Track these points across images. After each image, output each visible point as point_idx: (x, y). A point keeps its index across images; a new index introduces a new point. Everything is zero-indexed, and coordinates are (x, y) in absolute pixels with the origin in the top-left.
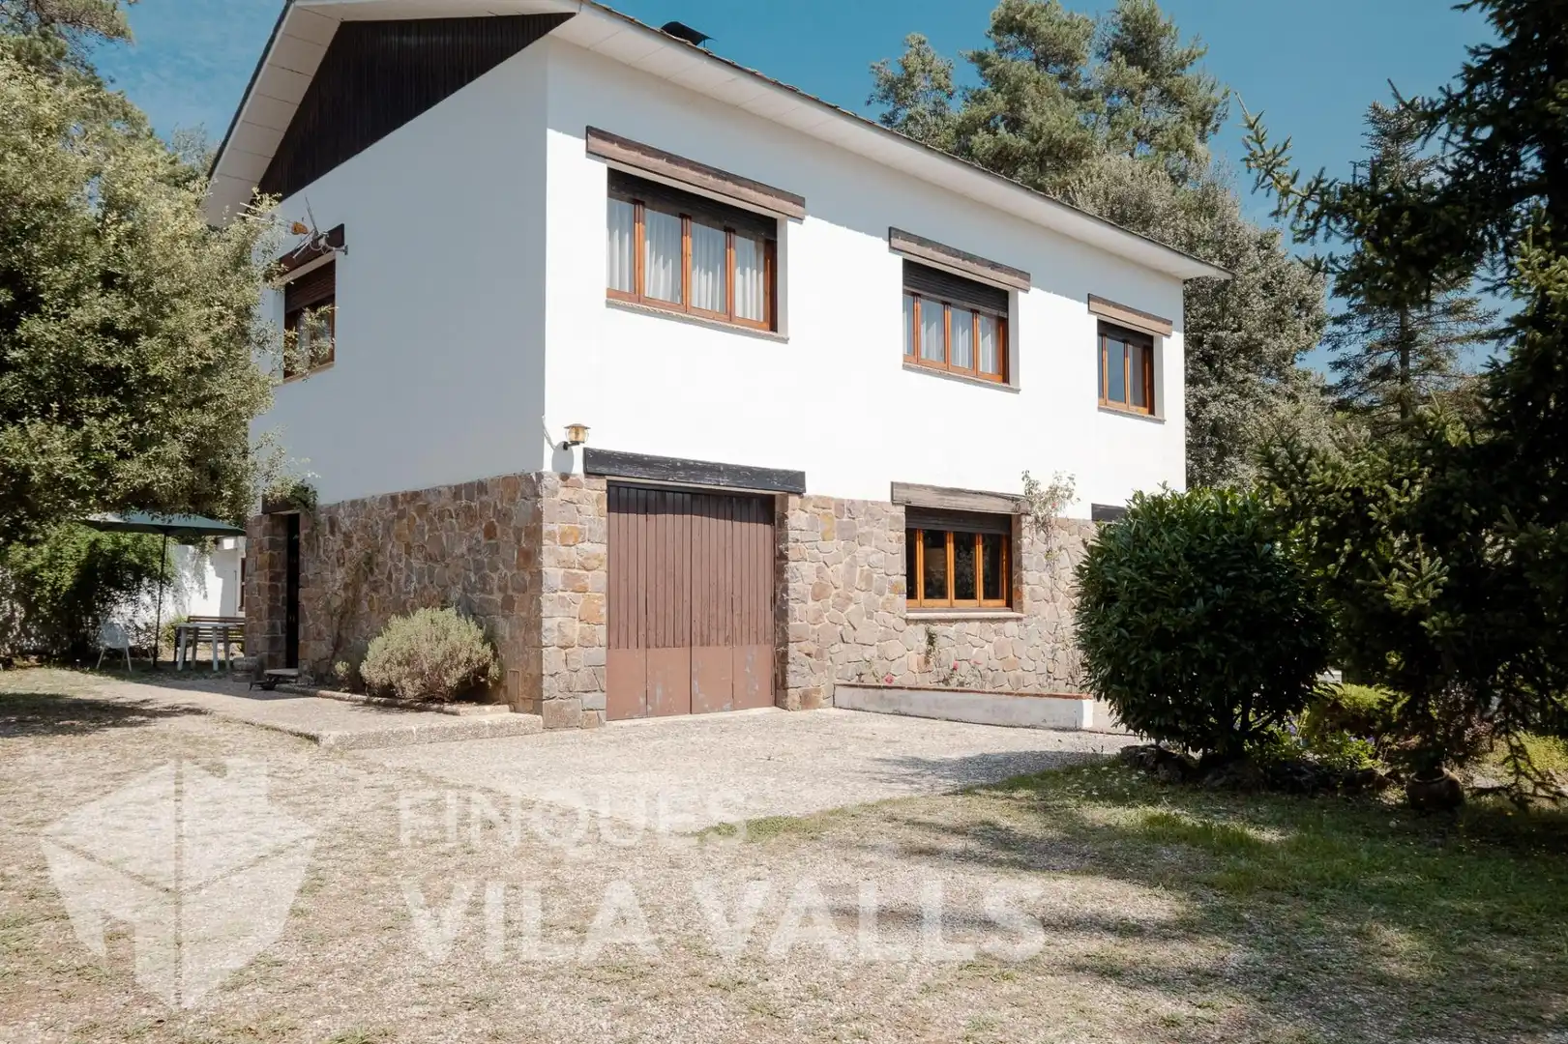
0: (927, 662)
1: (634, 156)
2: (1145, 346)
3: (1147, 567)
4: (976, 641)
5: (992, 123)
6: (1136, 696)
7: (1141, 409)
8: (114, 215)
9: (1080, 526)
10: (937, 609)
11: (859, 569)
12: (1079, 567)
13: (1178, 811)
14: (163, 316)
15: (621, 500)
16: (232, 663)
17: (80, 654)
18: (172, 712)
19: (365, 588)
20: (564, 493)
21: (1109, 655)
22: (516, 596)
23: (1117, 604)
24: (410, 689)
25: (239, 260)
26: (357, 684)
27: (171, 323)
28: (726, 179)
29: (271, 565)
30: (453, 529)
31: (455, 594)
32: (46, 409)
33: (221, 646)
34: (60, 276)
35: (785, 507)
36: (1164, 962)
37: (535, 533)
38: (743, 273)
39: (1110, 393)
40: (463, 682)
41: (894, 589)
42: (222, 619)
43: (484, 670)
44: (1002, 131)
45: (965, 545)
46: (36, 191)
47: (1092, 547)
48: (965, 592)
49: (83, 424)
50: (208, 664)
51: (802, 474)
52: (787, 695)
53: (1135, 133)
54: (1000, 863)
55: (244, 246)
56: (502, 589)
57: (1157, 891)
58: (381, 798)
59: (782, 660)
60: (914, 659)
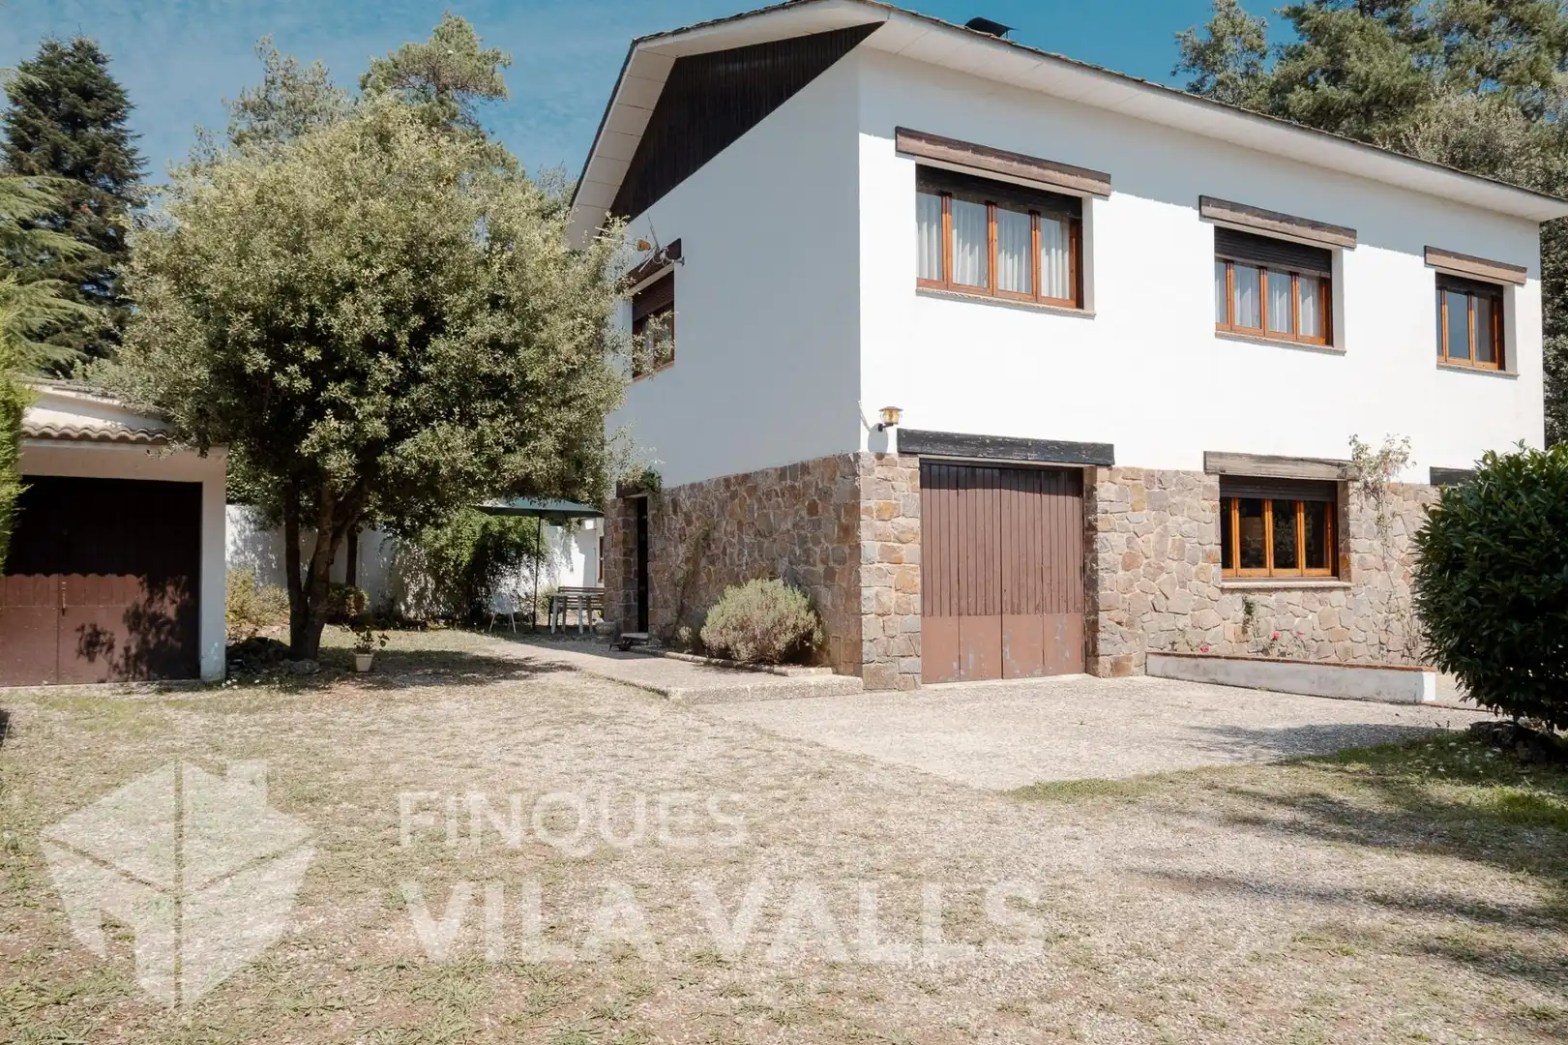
0: (1245, 631)
1: (941, 150)
2: (1493, 298)
3: (1503, 533)
4: (1299, 610)
5: (1310, 78)
6: (1491, 669)
7: (1489, 364)
8: (498, 246)
9: (1418, 490)
10: (1255, 578)
11: (1170, 539)
12: (1419, 534)
13: (1543, 793)
14: (537, 330)
15: (934, 476)
16: (594, 627)
17: (476, 619)
18: (549, 668)
19: (703, 562)
20: (880, 472)
21: (1455, 626)
22: (838, 568)
23: (1466, 572)
24: (744, 652)
25: (596, 277)
26: (698, 647)
27: (544, 335)
28: (1030, 164)
29: (625, 542)
30: (779, 507)
31: (783, 565)
32: (451, 413)
33: (585, 613)
34: (460, 301)
35: (1094, 478)
36: (1531, 951)
37: (853, 510)
38: (1048, 253)
39: (1451, 349)
40: (791, 646)
41: (1208, 557)
42: (586, 590)
43: (808, 636)
44: (1322, 85)
45: (1284, 515)
46: (441, 232)
47: (1434, 511)
48: (1285, 560)
49: (477, 424)
50: (576, 628)
51: (1111, 447)
52: (1097, 662)
53: (1479, 70)
54: (1334, 837)
55: (600, 266)
56: (824, 562)
57: (1521, 876)
58: (723, 747)
59: (1092, 628)
60: (1231, 629)
